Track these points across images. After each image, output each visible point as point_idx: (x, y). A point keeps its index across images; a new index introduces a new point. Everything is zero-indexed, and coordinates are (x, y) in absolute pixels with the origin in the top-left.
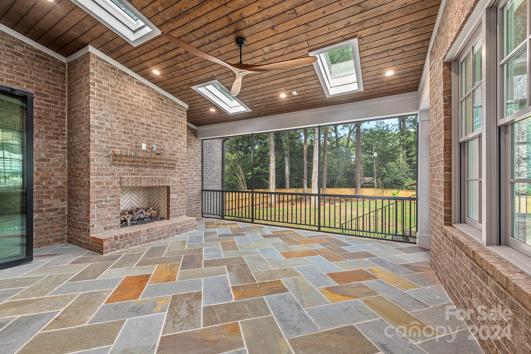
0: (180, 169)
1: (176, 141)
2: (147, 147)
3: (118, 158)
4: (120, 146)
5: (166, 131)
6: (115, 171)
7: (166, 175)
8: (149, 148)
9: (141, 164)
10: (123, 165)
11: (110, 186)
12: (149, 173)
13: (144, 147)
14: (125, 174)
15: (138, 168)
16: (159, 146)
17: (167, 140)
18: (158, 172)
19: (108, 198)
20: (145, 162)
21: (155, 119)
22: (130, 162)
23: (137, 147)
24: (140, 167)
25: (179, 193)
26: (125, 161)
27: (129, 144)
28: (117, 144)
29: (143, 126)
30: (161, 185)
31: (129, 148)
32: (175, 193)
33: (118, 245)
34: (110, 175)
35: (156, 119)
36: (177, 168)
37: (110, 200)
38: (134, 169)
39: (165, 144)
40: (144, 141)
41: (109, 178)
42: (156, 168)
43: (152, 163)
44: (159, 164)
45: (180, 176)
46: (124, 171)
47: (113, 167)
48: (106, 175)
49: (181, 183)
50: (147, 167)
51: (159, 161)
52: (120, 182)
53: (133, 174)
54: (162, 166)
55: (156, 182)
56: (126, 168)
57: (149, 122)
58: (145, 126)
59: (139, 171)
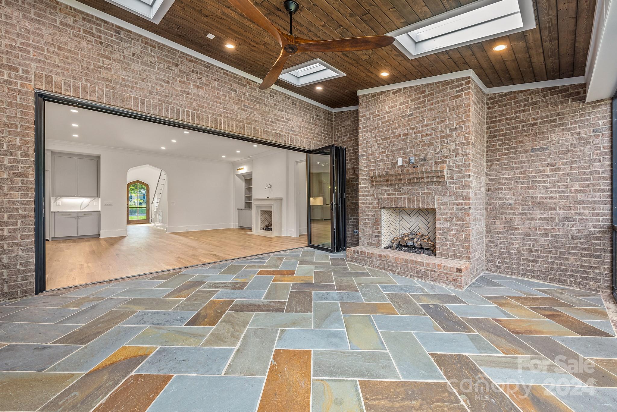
0: (454, 183)
1: (447, 140)
2: (403, 162)
3: (374, 179)
4: (379, 167)
5: (430, 132)
6: (375, 192)
7: (429, 194)
8: (406, 162)
9: (396, 182)
10: (380, 185)
11: (371, 206)
12: (406, 191)
13: (400, 162)
14: (382, 194)
15: (394, 187)
16: (418, 155)
17: (431, 144)
18: (417, 190)
19: (370, 217)
20: (400, 180)
21: (413, 124)
22: (385, 181)
23: (393, 164)
24: (396, 185)
25: (454, 220)
26: (380, 181)
27: (386, 162)
28: (376, 166)
29: (400, 138)
30: (421, 206)
31: (386, 167)
32: (446, 220)
33: (356, 258)
34: (371, 195)
35: (415, 122)
36: (450, 182)
37: (371, 219)
38: (390, 189)
39: (428, 150)
40: (401, 155)
41: (370, 199)
42: (415, 185)
43: (408, 180)
44: (417, 179)
45: (454, 194)
46: (381, 191)
47: (373, 188)
48: (368, 196)
49: (458, 205)
50: (404, 185)
51: (415, 176)
52: (378, 203)
53: (389, 194)
54: (422, 182)
55: (415, 203)
56: (383, 188)
57: (406, 131)
58: (402, 137)
59: (395, 190)
